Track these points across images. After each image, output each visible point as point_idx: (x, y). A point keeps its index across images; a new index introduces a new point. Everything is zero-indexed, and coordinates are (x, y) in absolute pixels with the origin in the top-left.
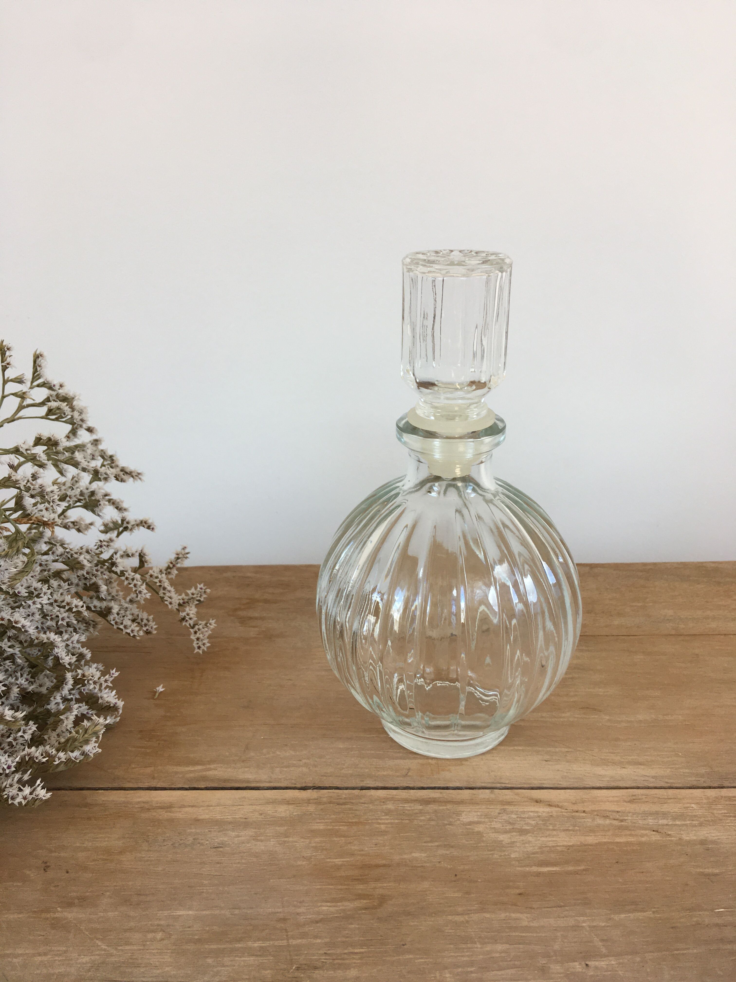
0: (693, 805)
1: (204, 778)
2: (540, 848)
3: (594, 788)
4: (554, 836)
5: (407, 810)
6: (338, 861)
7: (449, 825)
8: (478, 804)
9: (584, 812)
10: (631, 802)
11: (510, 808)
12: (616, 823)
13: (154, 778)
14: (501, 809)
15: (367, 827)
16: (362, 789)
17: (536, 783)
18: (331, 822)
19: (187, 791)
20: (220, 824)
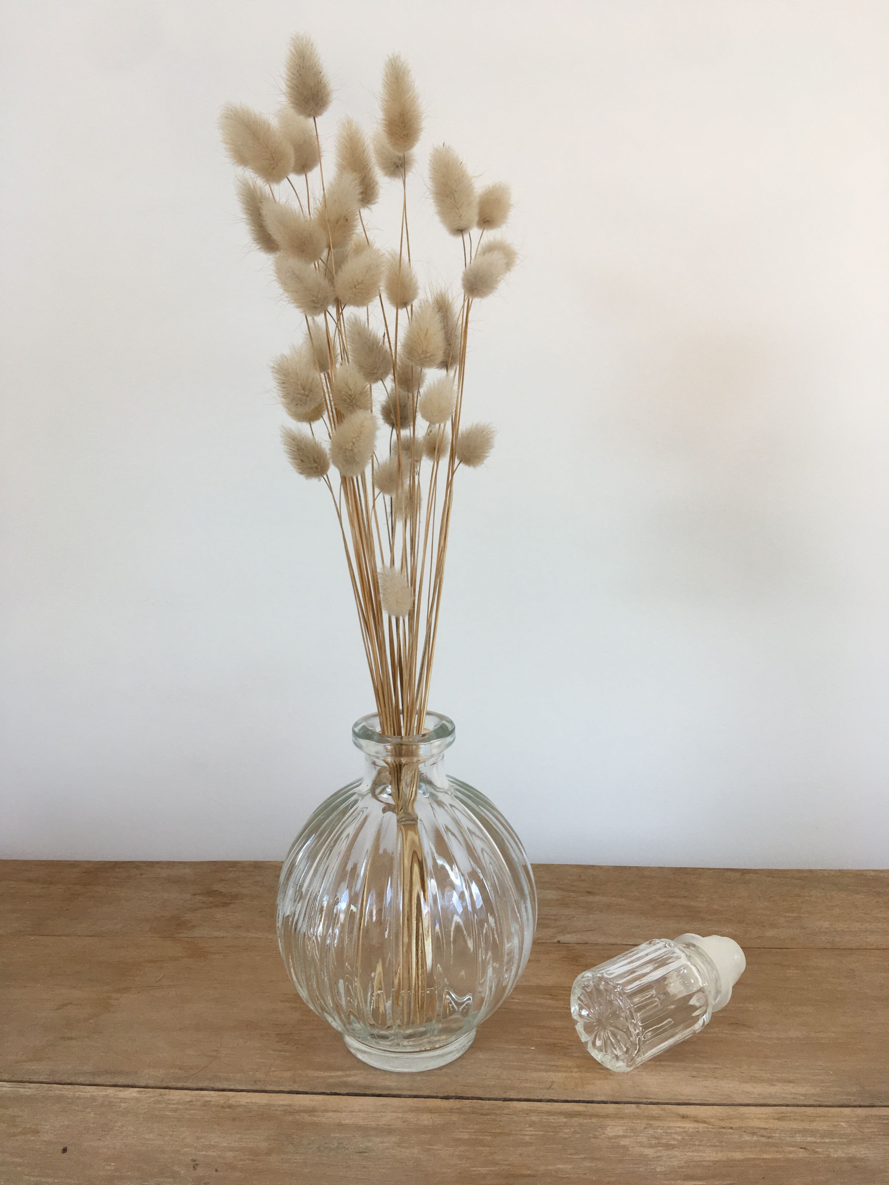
0: (842, 1124)
1: (346, 1084)
2: (686, 1162)
3: (741, 1105)
4: (701, 1151)
5: (551, 1122)
6: (484, 1170)
7: (594, 1138)
8: (623, 1118)
9: (731, 1128)
10: (779, 1119)
11: (656, 1123)
12: (763, 1139)
13: (295, 1082)
14: (647, 1124)
15: (512, 1138)
16: (505, 1100)
17: (682, 1099)
18: (474, 1132)
19: (328, 1096)
20: (364, 1130)
